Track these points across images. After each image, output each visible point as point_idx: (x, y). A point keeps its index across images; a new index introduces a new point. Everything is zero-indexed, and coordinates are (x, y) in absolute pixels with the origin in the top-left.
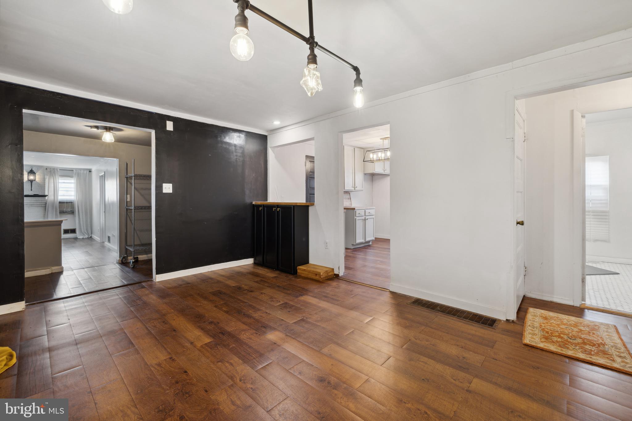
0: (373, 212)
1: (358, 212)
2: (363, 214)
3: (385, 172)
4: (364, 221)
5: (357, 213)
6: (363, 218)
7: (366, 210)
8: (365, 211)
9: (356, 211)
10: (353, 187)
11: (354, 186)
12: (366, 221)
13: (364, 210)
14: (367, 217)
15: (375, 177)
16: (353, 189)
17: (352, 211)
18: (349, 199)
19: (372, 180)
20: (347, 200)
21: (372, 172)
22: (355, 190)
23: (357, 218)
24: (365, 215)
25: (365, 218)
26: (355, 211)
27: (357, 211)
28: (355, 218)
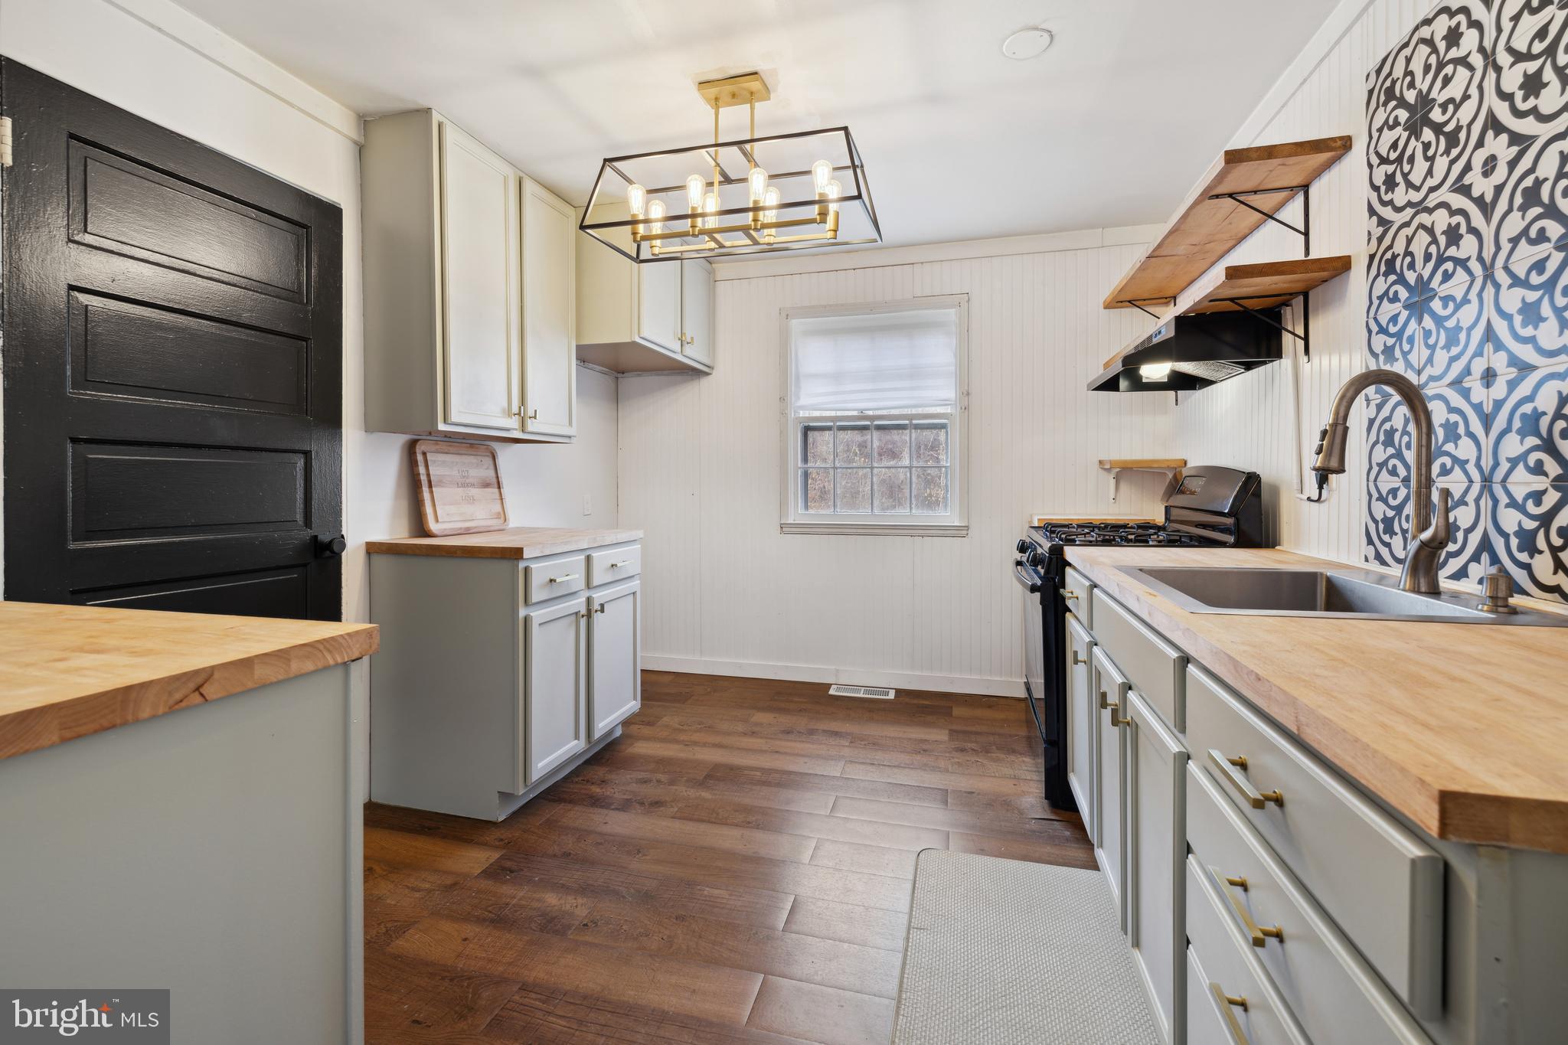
0: (629, 558)
1: (540, 572)
2: (577, 578)
3: (689, 350)
4: (583, 622)
5: (537, 579)
6: (578, 604)
7: (595, 555)
8: (588, 559)
9: (526, 570)
10: (509, 413)
11: (515, 410)
12: (598, 618)
13: (582, 557)
14: (598, 596)
15: (630, 382)
16: (513, 423)
17: (504, 566)
18: (486, 485)
19: (616, 398)
20: (475, 492)
21: (625, 339)
22: (523, 428)
23: (537, 615)
24: (589, 585)
25: (589, 600)
26: (522, 565)
27: (534, 566)
28: (522, 612)
